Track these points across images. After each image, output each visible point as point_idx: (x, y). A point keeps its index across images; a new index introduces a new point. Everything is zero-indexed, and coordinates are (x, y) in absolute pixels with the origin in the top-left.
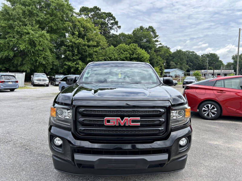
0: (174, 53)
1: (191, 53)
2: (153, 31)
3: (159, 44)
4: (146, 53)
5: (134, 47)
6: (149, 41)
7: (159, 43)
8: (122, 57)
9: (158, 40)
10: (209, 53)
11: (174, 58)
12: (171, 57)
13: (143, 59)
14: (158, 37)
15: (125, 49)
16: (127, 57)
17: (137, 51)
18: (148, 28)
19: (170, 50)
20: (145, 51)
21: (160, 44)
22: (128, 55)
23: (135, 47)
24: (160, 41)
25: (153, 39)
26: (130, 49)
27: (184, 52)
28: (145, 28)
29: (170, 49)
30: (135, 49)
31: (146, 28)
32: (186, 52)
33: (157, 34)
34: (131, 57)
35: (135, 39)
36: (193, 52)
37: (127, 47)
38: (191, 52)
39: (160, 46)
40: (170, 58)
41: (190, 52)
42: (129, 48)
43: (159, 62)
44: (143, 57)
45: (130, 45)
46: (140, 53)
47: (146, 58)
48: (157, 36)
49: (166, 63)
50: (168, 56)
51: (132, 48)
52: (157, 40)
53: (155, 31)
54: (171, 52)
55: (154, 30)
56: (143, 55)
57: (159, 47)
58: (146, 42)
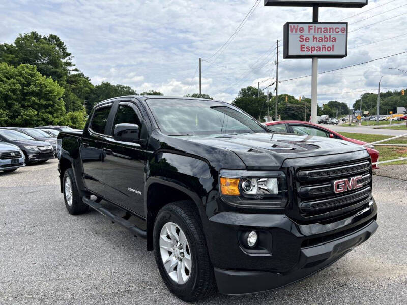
0: (98, 87)
1: (125, 90)
2: (60, 44)
3: (73, 70)
4: (56, 83)
5: (30, 72)
6: (55, 63)
7: (73, 68)
8: (4, 89)
9: (70, 63)
10: (153, 91)
11: (99, 96)
12: (94, 94)
13: (51, 94)
14: (70, 57)
15: (7, 73)
16: (16, 89)
17: (37, 80)
18: (47, 38)
19: (90, 82)
20: (54, 81)
21: (76, 70)
22: (18, 86)
23: (32, 70)
24: (74, 65)
25: (61, 60)
26: (21, 75)
27: (115, 86)
28: (42, 37)
29: (90, 80)
30: (32, 76)
31: (45, 38)
32: (117, 86)
33: (68, 51)
34: (25, 91)
35: (24, 56)
36: (129, 88)
37: (12, 69)
38: (126, 88)
39: (76, 73)
40: (93, 96)
41: (124, 87)
42: (17, 71)
43: (76, 102)
44: (50, 92)
45: (18, 67)
46: (44, 84)
47: (58, 94)
48: (69, 55)
49: (86, 104)
50: (88, 93)
51: (26, 73)
52: (69, 61)
53: (63, 44)
54: (93, 86)
55: (61, 42)
56: (50, 87)
57: (74, 76)
58: (48, 63)
